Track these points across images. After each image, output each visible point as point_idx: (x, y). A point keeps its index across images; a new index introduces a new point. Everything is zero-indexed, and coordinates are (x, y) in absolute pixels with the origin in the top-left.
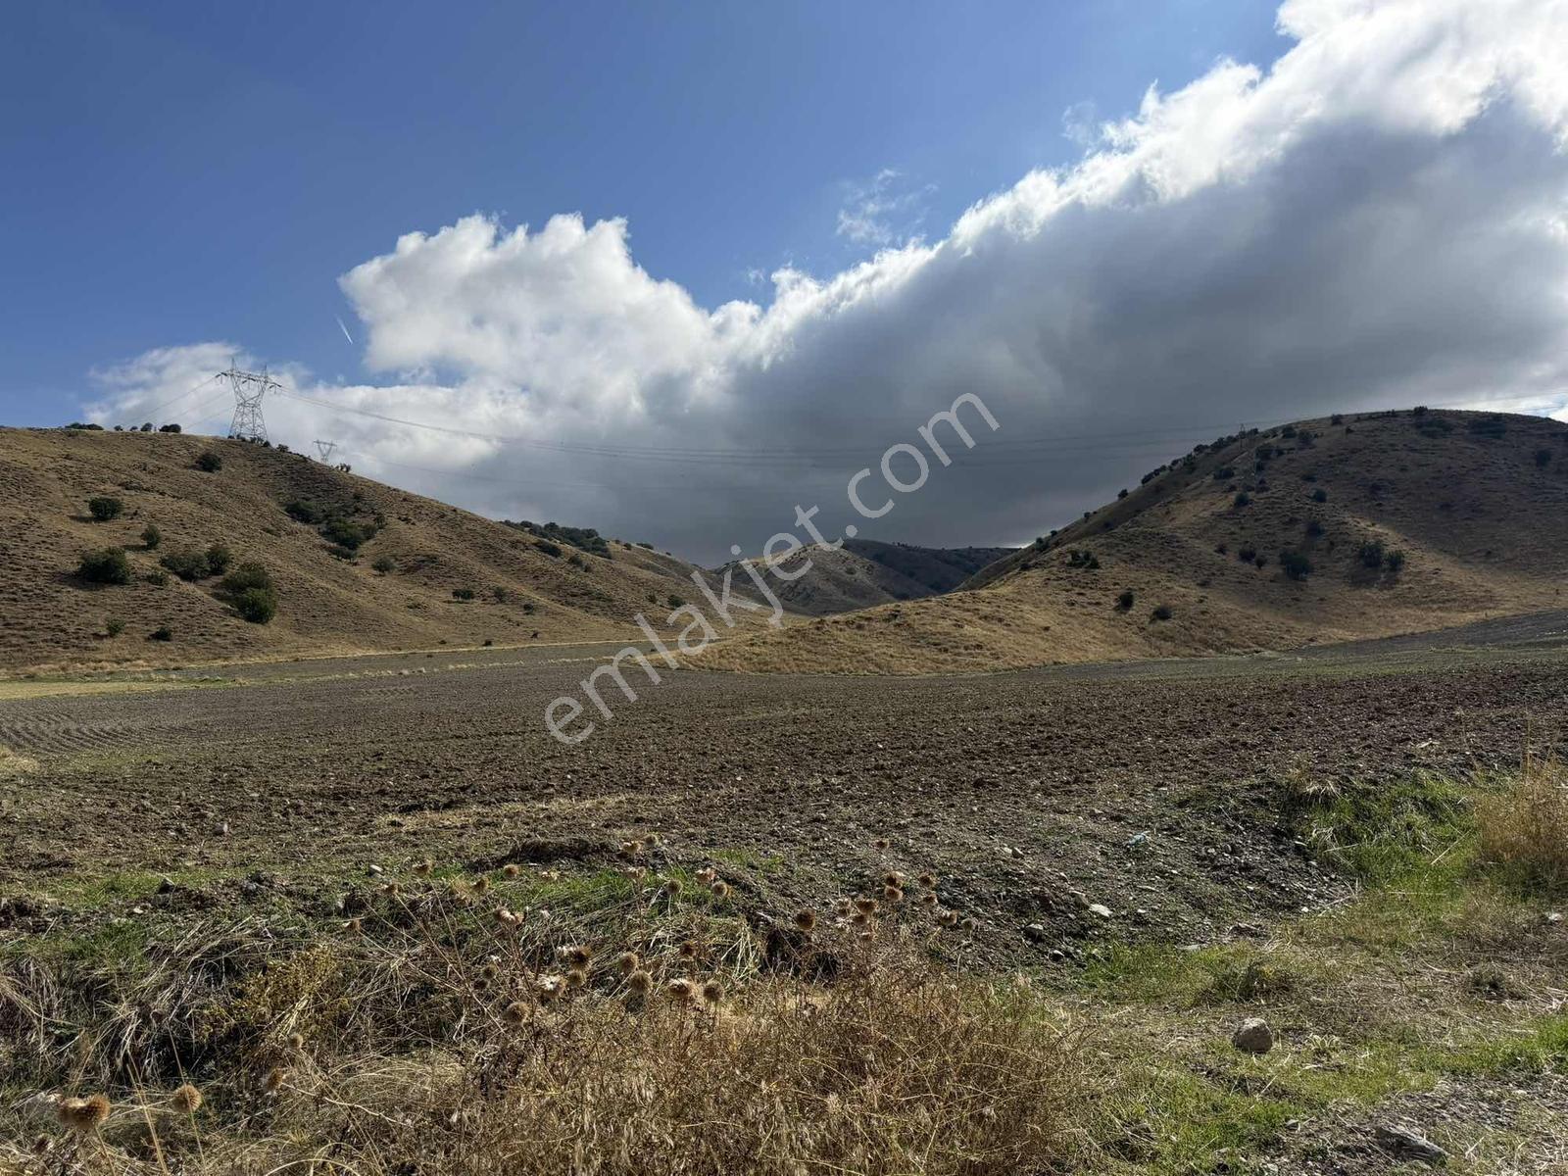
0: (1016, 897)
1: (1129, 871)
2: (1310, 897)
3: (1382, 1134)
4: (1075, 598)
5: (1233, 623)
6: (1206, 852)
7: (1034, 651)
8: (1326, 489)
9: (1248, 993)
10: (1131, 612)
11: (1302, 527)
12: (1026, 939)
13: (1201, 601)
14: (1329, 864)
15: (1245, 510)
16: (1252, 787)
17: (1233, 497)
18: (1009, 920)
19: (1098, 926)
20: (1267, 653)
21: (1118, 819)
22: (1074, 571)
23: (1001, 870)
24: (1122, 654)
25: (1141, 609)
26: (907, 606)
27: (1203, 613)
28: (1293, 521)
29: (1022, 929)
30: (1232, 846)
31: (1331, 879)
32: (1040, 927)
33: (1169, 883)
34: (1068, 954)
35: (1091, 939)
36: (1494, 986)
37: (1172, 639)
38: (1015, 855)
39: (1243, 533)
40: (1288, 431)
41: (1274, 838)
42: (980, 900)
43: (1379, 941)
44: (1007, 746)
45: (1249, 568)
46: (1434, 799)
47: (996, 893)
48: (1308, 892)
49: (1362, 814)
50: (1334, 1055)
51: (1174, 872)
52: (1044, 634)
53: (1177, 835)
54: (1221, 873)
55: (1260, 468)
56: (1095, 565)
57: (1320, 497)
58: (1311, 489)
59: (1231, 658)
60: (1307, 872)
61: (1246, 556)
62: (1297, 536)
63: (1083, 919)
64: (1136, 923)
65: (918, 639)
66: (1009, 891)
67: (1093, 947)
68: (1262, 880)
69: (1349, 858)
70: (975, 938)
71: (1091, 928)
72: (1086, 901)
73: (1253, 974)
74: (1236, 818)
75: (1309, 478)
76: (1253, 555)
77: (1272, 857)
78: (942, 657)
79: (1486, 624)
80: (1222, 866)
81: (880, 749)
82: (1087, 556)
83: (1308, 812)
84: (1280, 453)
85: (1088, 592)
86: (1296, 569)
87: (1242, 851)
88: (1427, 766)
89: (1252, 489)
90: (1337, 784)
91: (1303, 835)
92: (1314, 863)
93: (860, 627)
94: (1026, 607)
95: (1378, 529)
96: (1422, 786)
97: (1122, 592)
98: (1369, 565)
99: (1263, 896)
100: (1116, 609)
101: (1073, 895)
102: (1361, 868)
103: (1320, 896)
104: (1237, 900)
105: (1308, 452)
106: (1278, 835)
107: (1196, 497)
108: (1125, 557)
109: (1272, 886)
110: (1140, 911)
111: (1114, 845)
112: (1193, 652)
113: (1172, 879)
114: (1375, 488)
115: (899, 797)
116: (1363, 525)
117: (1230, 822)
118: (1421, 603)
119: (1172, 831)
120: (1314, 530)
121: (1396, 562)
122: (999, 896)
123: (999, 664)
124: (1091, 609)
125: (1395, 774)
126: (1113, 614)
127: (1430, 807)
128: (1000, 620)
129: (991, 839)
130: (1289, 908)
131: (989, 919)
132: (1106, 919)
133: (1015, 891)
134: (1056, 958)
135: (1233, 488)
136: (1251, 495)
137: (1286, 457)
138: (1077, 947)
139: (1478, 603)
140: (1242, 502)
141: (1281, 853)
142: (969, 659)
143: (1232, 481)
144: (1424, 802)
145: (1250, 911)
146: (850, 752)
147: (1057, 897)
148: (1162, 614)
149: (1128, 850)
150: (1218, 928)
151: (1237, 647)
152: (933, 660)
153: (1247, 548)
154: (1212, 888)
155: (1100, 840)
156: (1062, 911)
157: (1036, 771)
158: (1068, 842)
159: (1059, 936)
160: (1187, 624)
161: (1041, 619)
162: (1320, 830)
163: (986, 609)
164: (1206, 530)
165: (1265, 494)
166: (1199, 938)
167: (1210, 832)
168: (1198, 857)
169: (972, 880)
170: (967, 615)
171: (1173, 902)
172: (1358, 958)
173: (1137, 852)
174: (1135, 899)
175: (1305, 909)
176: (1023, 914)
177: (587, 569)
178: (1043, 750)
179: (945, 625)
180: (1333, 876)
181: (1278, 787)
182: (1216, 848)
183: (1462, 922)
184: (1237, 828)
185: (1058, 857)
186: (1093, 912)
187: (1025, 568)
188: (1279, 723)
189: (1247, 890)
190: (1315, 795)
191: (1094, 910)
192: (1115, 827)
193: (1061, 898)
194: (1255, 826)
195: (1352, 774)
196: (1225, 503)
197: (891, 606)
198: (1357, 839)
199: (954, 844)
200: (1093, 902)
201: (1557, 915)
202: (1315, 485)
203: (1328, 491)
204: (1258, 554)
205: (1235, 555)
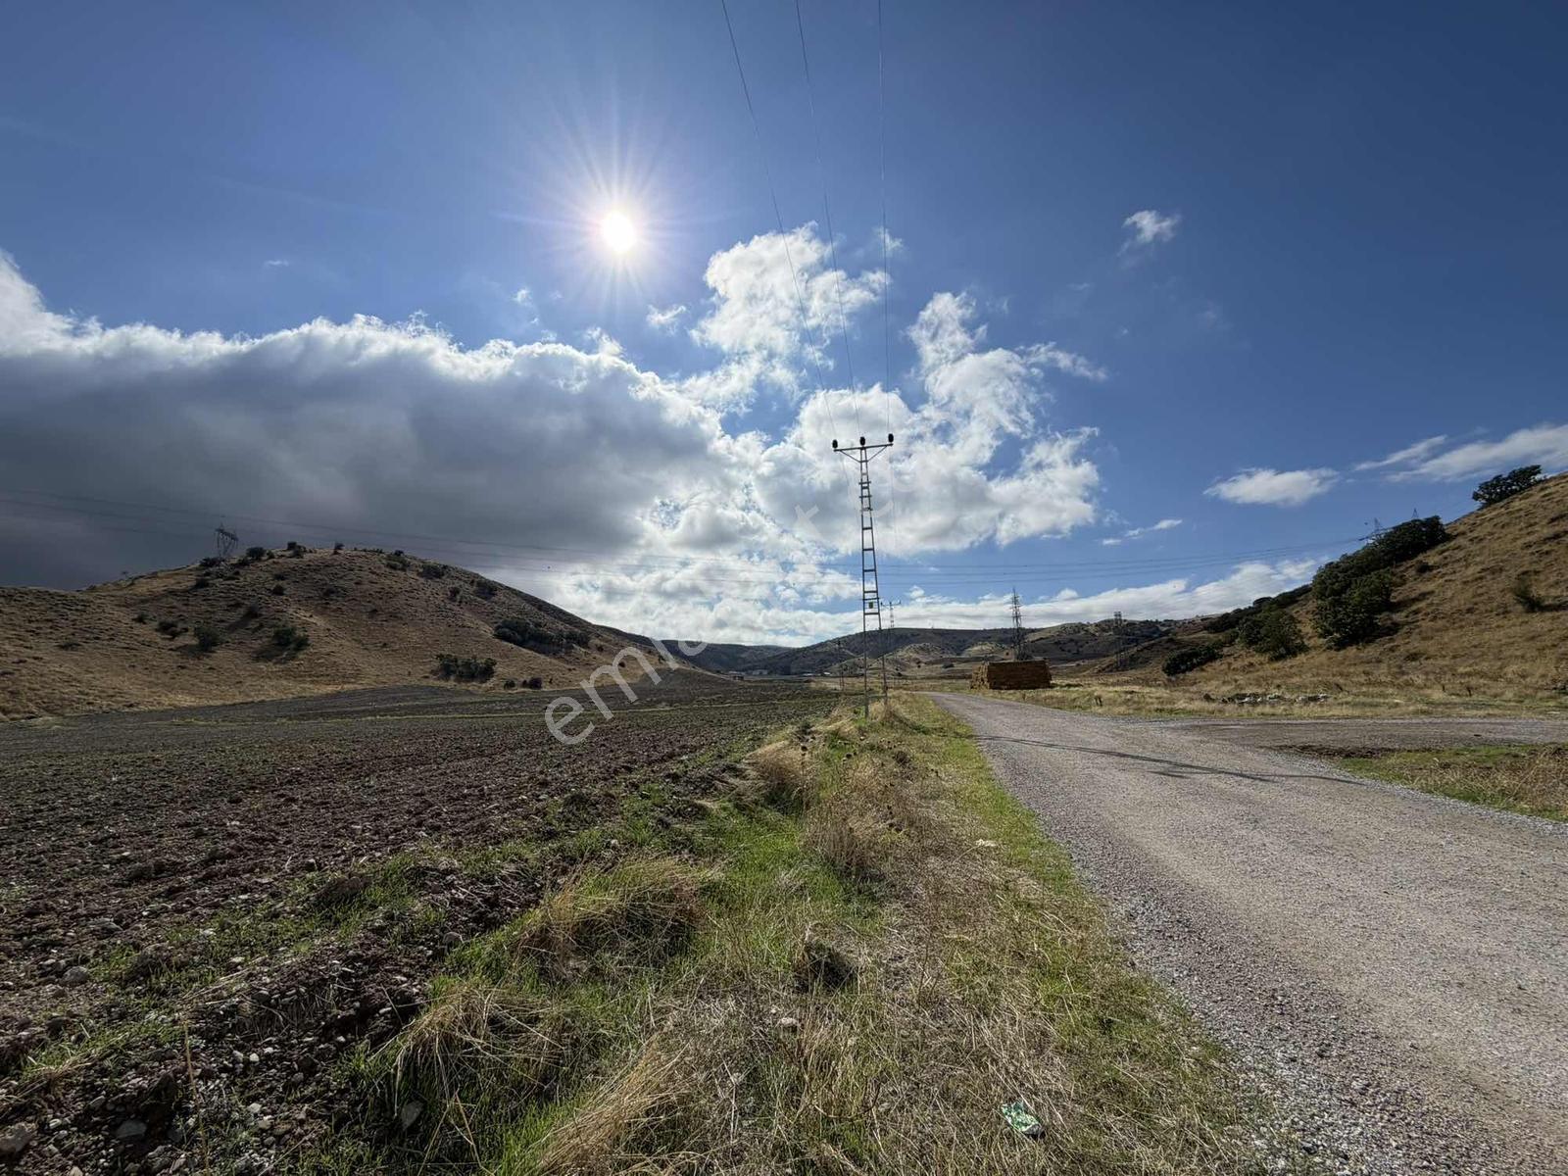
11: (242, 611)
15: (201, 591)
28: (238, 605)
39: (184, 608)
45: (158, 637)
55: (244, 563)
57: (279, 591)
58: (277, 584)
61: (165, 628)
62: (235, 616)
75: (279, 577)
76: (173, 625)
79: (337, 695)
84: (271, 556)
86: (207, 644)
98: (279, 644)
114: (329, 592)
116: (301, 615)
118: (301, 676)
120: (253, 614)
121: (302, 644)
137: (273, 560)
139: (345, 678)
153: (170, 620)
164: (143, 602)
202: (280, 583)
203: (289, 588)
204: (181, 626)
205: (155, 624)
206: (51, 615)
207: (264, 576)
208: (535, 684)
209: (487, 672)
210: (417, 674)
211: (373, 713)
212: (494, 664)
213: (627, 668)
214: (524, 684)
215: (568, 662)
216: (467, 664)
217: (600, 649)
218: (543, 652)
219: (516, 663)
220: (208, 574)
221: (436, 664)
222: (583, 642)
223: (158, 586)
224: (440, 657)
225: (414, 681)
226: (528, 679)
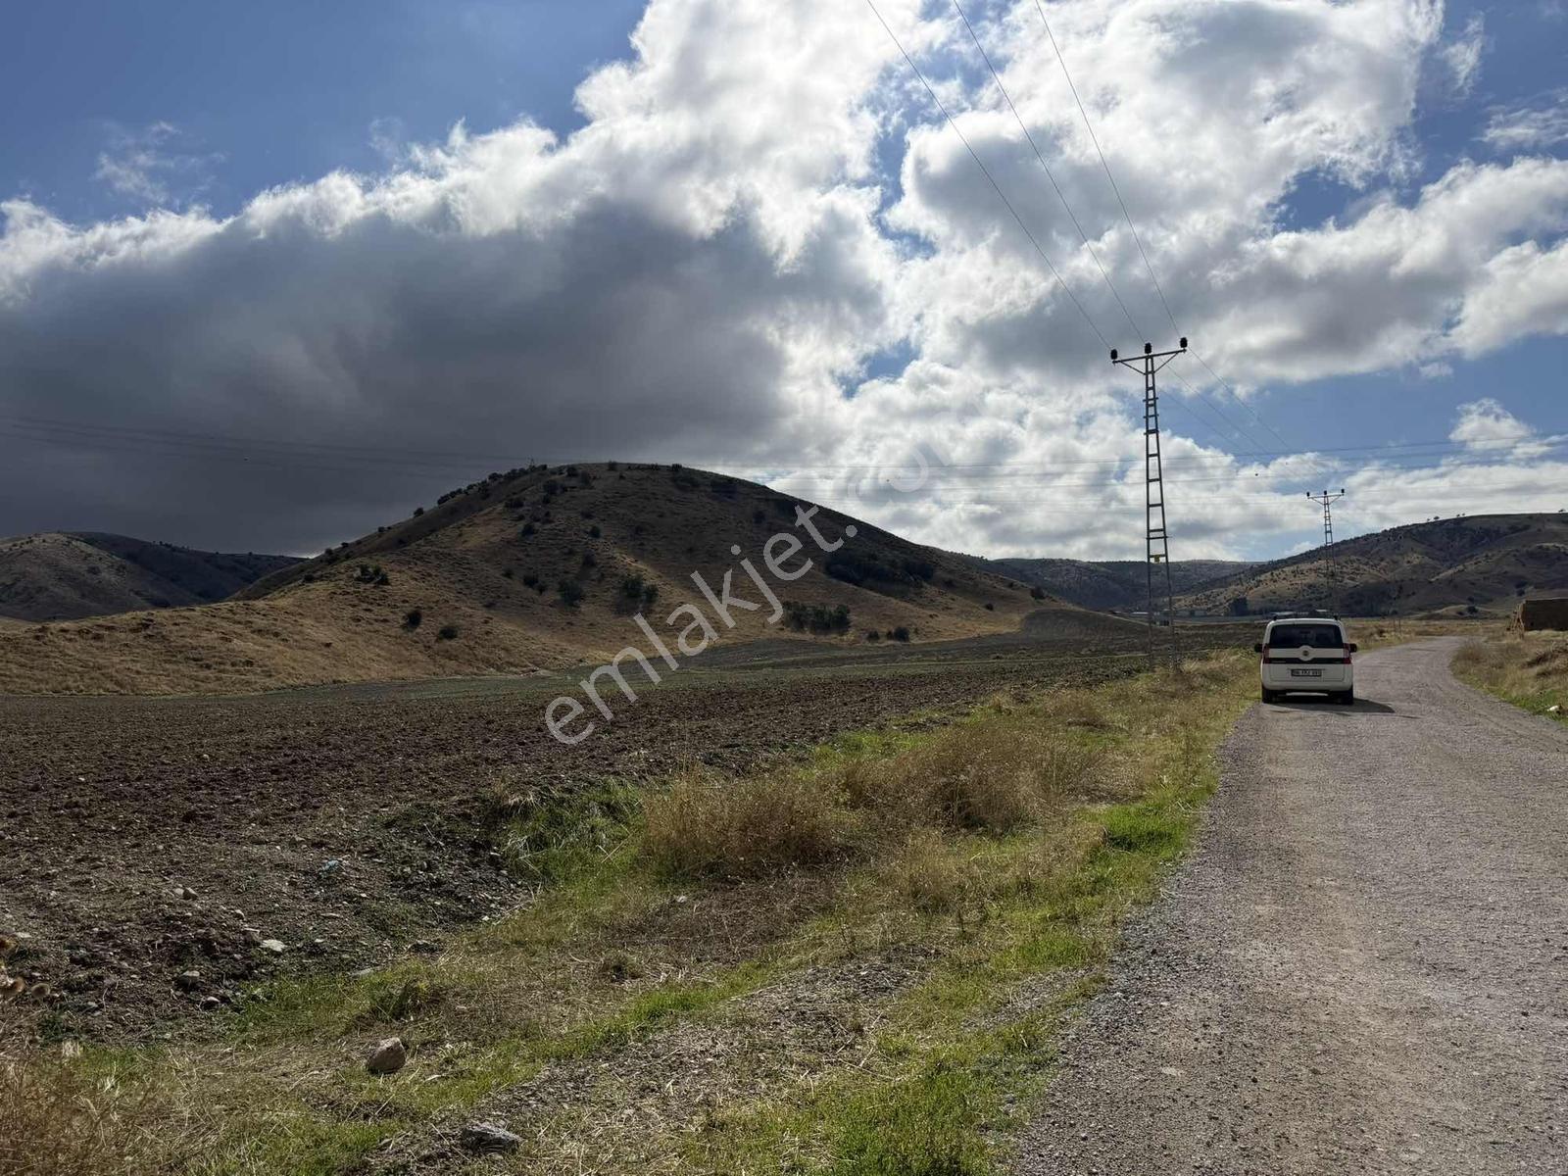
0: (174, 943)
1: (315, 900)
2: (493, 906)
3: (466, 1133)
4: (362, 614)
5: (514, 643)
6: (402, 871)
7: (310, 668)
8: (601, 526)
9: (400, 1013)
10: (418, 630)
11: (579, 559)
12: (176, 990)
13: (486, 622)
14: (520, 870)
15: (531, 539)
16: (460, 803)
17: (521, 525)
18: (159, 971)
19: (267, 963)
20: (542, 672)
21: (319, 845)
22: (363, 586)
23: (163, 915)
24: (406, 672)
25: (427, 628)
26: (161, 615)
27: (487, 633)
28: (571, 553)
29: (174, 979)
30: (429, 863)
31: (518, 886)
32: (196, 974)
33: (355, 907)
34: (224, 999)
35: (255, 978)
36: (618, 969)
37: (456, 658)
38: (187, 896)
39: (528, 559)
40: (572, 471)
41: (471, 851)
42: (128, 952)
43: (539, 942)
44: (244, 773)
45: (531, 593)
46: (617, 803)
47: (149, 942)
48: (492, 901)
49: (555, 821)
50: (460, 1062)
51: (364, 895)
52: (325, 651)
53: (377, 856)
54: (413, 891)
55: (546, 501)
56: (385, 581)
57: (595, 533)
58: (589, 524)
59: (510, 677)
60: (496, 881)
61: (530, 582)
62: (574, 565)
63: (250, 958)
64: (311, 955)
65: (172, 653)
66: (166, 938)
67: (257, 987)
68: (450, 893)
69: (536, 862)
70: (111, 999)
71: (258, 966)
72: (257, 937)
73: (410, 991)
74: (438, 835)
75: (588, 516)
76: (534, 580)
77: (466, 870)
78: (202, 674)
79: (714, 650)
80: (415, 884)
81: (80, 783)
82: (377, 571)
83: (507, 822)
84: (565, 489)
85: (376, 609)
86: (571, 597)
87: (437, 868)
88: (616, 773)
89: (538, 520)
90: (538, 794)
91: (498, 845)
92: (505, 872)
93: (97, 637)
94: (308, 622)
95: (640, 565)
96: (608, 792)
97: (409, 608)
98: (631, 595)
99: (448, 910)
100: (403, 627)
101: (245, 933)
102: (546, 873)
103: (502, 904)
104: (422, 918)
105: (587, 492)
106: (476, 847)
107: (486, 523)
108: (415, 575)
109: (459, 899)
110: (318, 941)
111: (306, 873)
112: (475, 670)
113: (359, 903)
114: (639, 530)
115: (78, 839)
116: (628, 560)
117: (432, 839)
119: (372, 853)
120: (589, 562)
121: (652, 594)
122: (153, 946)
123: (270, 682)
124: (377, 626)
125: (589, 783)
126: (400, 631)
127: (611, 810)
128: (276, 635)
129: (164, 880)
130: (471, 918)
131: (134, 973)
132: (277, 955)
133: (174, 937)
134: (209, 1006)
135: (521, 518)
136: (537, 525)
137: (568, 494)
138: (238, 990)
140: (529, 531)
141: (475, 866)
142: (235, 677)
143: (521, 510)
144: (608, 805)
145: (433, 927)
146: (36, 789)
147: (224, 937)
148: (448, 633)
149: (320, 877)
150: (396, 948)
151: (516, 666)
152: (191, 678)
153: (528, 574)
154: (401, 908)
155: (292, 869)
156: (228, 953)
157: (264, 798)
158: (255, 875)
159: (218, 981)
160: (472, 644)
161: (322, 634)
162: (515, 840)
163: (260, 622)
164: (495, 554)
165: (548, 526)
166: (374, 961)
167: (410, 850)
168: (392, 878)
169: (123, 931)
170: (238, 628)
171: (355, 926)
172: (518, 958)
173: (328, 878)
174: (315, 929)
175: (486, 918)
176: (179, 961)
178: (284, 775)
179: (210, 638)
180: (520, 883)
181: (484, 801)
182: (411, 866)
183: (611, 913)
184: (437, 844)
185: (239, 893)
186: (266, 949)
187: (310, 579)
188: (526, 738)
189: (434, 906)
190: (515, 806)
191: (266, 946)
192: (313, 855)
193: (228, 938)
194: (455, 841)
195: (552, 784)
196: (515, 530)
197: (142, 614)
198: (547, 845)
199: (112, 891)
200: (268, 937)
201: (684, 897)
202: (592, 522)
204: (540, 580)
205: (520, 579)
208: (901, 635)
209: (840, 623)
210: (771, 625)
212: (846, 611)
213: (995, 610)
214: (889, 636)
215: (922, 606)
216: (819, 614)
218: (894, 594)
219: (872, 610)
222: (927, 576)
225: (771, 634)
226: (890, 629)
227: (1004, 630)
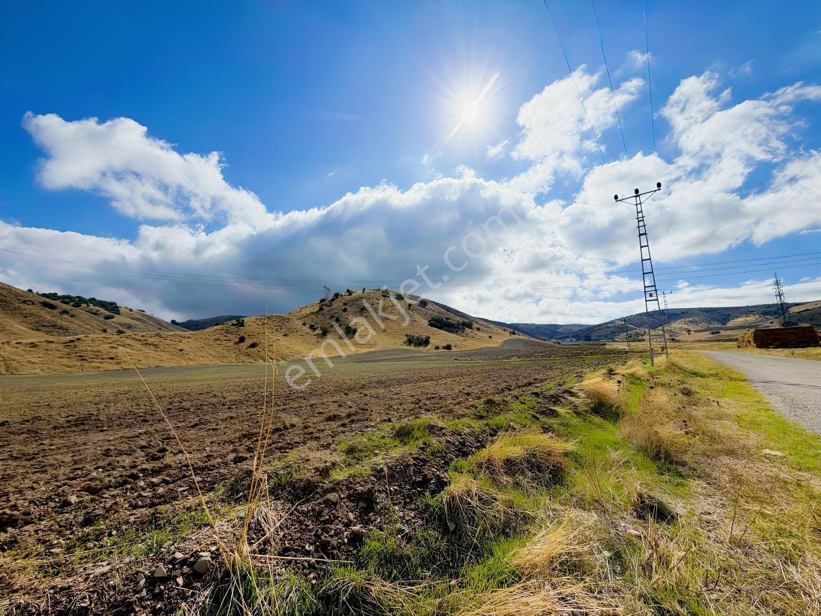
4: (221, 337)
10: (240, 344)
11: (334, 319)
15: (321, 312)
25: (248, 342)
28: (333, 317)
39: (316, 319)
45: (310, 331)
56: (243, 325)
57: (345, 310)
58: (344, 307)
61: (312, 327)
75: (345, 304)
76: (314, 326)
79: (369, 353)
82: (242, 322)
84: (342, 296)
85: (229, 336)
86: (325, 333)
97: (242, 336)
100: (235, 343)
114: (362, 309)
120: (337, 320)
124: (223, 342)
126: (232, 344)
136: (325, 307)
140: (321, 309)
148: (253, 346)
153: (313, 324)
160: (260, 350)
164: (304, 317)
165: (329, 308)
177: (72, 316)
202: (346, 306)
203: (349, 309)
204: (316, 326)
205: (308, 326)
206: (280, 324)
207: (340, 304)
208: (448, 347)
209: (426, 342)
210: (398, 343)
211: (384, 360)
212: (430, 338)
213: (493, 338)
214: (444, 348)
215: (463, 336)
216: (418, 339)
217: (478, 329)
218: (452, 332)
219: (440, 337)
220: (322, 305)
221: (405, 339)
222: (470, 326)
223: (308, 311)
224: (407, 335)
225: (397, 347)
226: (445, 345)
227: (493, 345)
